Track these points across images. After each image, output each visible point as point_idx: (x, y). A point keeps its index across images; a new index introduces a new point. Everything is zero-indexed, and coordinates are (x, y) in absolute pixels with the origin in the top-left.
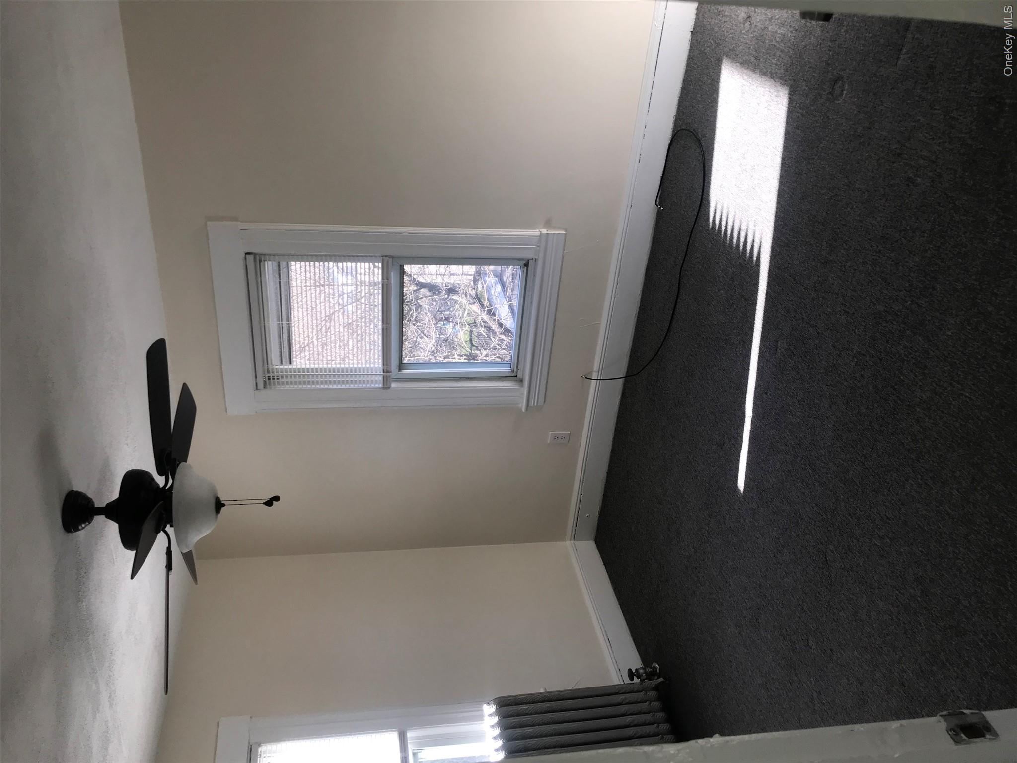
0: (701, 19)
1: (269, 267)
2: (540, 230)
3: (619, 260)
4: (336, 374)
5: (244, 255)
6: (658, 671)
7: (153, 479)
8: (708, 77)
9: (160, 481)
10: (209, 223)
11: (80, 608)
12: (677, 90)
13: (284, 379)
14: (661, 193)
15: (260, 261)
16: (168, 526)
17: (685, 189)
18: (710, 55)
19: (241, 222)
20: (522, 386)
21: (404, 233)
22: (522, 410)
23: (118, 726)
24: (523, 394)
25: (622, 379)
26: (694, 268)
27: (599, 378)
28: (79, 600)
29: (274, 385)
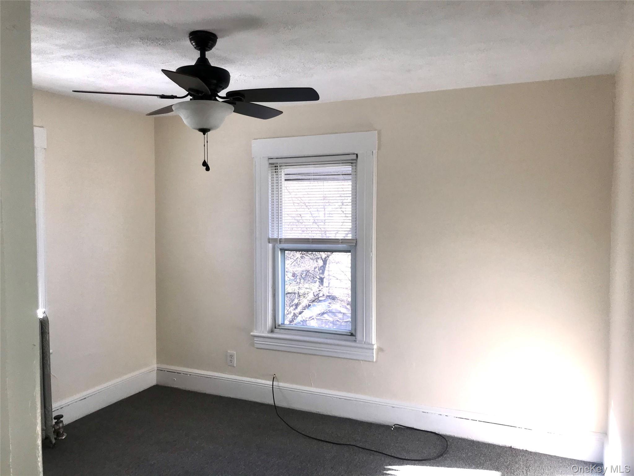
0: (521, 454)
1: (348, 169)
2: (376, 344)
3: (356, 399)
4: (279, 209)
5: (356, 153)
6: (60, 438)
7: (223, 89)
8: (484, 461)
9: (223, 93)
10: (376, 132)
11: (136, 40)
12: (472, 437)
13: (275, 176)
14: (402, 428)
15: (352, 163)
16: (191, 98)
17: (407, 446)
18: (499, 462)
19: (377, 152)
20: (269, 332)
21: (372, 253)
22: (251, 332)
23: (48, 61)
24: (263, 332)
25: (274, 403)
26: (356, 455)
27: (274, 387)
28: (142, 39)
29: (272, 170)
